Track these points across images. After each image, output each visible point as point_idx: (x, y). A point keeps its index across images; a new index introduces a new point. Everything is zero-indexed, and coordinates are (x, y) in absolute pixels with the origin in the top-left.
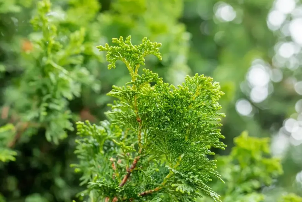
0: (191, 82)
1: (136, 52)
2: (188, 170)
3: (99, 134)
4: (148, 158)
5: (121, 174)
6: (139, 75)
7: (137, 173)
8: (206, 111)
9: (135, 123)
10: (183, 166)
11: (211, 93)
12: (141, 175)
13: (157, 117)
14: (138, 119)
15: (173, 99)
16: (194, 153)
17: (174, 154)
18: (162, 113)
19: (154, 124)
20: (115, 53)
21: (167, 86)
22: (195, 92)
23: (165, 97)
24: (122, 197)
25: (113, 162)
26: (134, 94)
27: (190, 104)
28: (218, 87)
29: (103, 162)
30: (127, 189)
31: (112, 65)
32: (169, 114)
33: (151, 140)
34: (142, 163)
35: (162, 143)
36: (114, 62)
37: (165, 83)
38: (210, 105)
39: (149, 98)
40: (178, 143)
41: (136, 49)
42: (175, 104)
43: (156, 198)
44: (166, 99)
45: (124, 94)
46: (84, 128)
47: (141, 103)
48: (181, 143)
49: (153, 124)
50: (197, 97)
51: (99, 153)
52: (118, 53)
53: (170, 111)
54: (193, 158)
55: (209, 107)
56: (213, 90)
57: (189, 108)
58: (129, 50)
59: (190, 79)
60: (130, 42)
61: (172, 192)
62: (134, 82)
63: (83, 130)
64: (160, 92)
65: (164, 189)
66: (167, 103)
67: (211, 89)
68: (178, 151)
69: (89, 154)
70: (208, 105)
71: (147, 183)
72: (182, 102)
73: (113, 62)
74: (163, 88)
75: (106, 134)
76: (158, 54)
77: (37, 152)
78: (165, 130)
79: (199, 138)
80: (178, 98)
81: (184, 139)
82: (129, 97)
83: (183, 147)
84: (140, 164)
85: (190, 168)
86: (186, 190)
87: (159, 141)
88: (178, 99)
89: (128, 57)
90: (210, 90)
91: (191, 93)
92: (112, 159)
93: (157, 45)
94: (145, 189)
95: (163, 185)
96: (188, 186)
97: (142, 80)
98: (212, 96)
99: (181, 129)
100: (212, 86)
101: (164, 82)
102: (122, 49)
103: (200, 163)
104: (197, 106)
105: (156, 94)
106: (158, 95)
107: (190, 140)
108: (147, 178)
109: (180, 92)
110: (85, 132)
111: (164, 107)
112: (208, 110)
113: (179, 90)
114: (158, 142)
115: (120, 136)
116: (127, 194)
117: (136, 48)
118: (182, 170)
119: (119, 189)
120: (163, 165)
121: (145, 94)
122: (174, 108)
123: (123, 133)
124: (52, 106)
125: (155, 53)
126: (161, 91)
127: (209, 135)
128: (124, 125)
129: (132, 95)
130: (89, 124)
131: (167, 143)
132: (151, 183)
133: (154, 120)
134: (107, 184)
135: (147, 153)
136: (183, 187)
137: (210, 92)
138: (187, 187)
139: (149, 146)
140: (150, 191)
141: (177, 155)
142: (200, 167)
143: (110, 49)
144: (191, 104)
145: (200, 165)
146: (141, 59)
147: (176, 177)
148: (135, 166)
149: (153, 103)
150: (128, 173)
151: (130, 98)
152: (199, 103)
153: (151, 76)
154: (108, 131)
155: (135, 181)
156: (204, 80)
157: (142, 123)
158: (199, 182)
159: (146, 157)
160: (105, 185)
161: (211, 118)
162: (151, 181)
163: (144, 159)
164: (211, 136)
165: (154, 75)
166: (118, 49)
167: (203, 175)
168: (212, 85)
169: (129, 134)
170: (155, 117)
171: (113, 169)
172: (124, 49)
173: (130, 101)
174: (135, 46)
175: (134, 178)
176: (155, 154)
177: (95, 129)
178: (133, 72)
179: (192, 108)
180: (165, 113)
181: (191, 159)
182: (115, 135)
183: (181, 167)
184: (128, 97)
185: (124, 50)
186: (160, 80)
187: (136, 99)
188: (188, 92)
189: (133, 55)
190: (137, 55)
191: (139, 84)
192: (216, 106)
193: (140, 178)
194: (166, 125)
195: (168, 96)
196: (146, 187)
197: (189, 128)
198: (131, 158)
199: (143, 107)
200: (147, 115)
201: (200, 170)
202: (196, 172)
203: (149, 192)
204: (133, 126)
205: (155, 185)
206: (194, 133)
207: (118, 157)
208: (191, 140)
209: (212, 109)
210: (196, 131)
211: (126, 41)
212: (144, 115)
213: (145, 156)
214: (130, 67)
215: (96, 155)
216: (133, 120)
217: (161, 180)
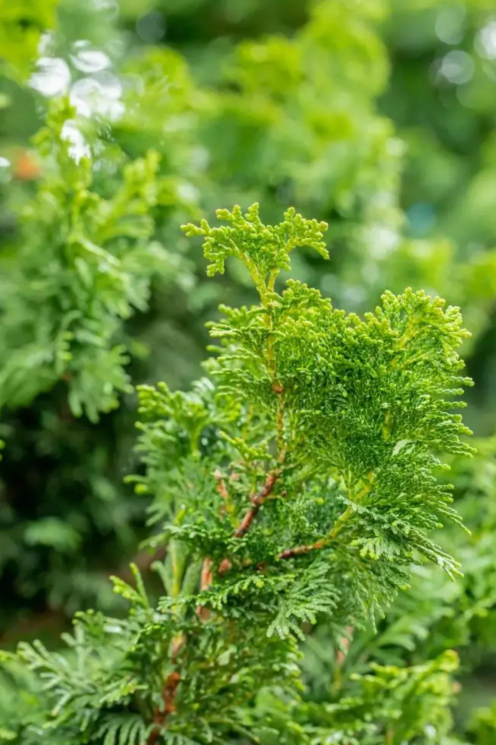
0: (396, 306)
1: (269, 241)
2: (389, 504)
3: (190, 414)
4: (300, 473)
5: (239, 508)
6: (277, 294)
7: (274, 506)
8: (429, 372)
9: (270, 396)
10: (379, 494)
11: (441, 333)
12: (284, 510)
13: (320, 385)
14: (277, 388)
15: (355, 348)
16: (403, 465)
17: (357, 468)
18: (330, 376)
19: (313, 399)
20: (223, 241)
21: (341, 316)
22: (404, 330)
23: (337, 342)
24: (241, 561)
25: (220, 480)
26: (267, 335)
27: (394, 356)
28: (456, 318)
29: (198, 477)
30: (253, 543)
31: (216, 267)
32: (345, 378)
33: (306, 432)
34: (286, 484)
35: (331, 443)
36: (221, 261)
37: (336, 310)
38: (439, 359)
39: (300, 342)
40: (366, 445)
41: (272, 234)
42: (359, 358)
43: (318, 564)
44: (338, 346)
45: (244, 335)
46: (155, 399)
47: (283, 353)
48: (373, 443)
49: (310, 398)
50: (409, 342)
51: (189, 457)
52: (231, 240)
53: (349, 372)
54: (400, 479)
55: (436, 363)
56: (447, 325)
57: (391, 366)
58: (255, 235)
59: (394, 299)
60: (257, 217)
61: (353, 552)
62: (266, 309)
63: (154, 403)
64: (326, 330)
65: (336, 544)
66: (341, 356)
67: (440, 323)
68: (367, 462)
69: (167, 456)
70: (434, 358)
71: (296, 530)
72: (376, 352)
73: (219, 260)
74: (333, 319)
75: (205, 413)
76: (322, 246)
77: (50, 420)
78: (337, 415)
79: (414, 433)
80: (366, 344)
81: (381, 434)
82: (255, 341)
83: (377, 453)
84: (281, 486)
85: (394, 499)
86: (384, 552)
87: (323, 439)
88: (366, 346)
89: (252, 252)
90: (438, 325)
91: (397, 333)
92: (218, 473)
93: (317, 227)
94: (292, 544)
95: (333, 535)
96: (389, 542)
97: (283, 304)
98: (441, 339)
99: (374, 413)
100: (443, 317)
101: (334, 308)
102: (239, 233)
103: (416, 489)
104: (408, 361)
105: (316, 335)
106: (319, 336)
107: (393, 438)
108: (297, 519)
109: (371, 331)
110: (157, 407)
111: (334, 364)
112: (434, 371)
113: (367, 327)
114: (322, 441)
115: (238, 419)
116: (252, 553)
117: (271, 231)
118: (375, 504)
119: (235, 543)
120: (335, 487)
121: (292, 334)
122: (356, 368)
123: (243, 412)
124: (82, 336)
125: (315, 242)
126: (327, 326)
127: (437, 427)
128: (244, 398)
129: (262, 336)
130: (167, 389)
131: (340, 444)
132: (306, 532)
133: (311, 390)
134: (207, 532)
135: (298, 462)
136: (377, 544)
137: (438, 331)
138: (385, 545)
139: (301, 445)
140: (303, 547)
141: (364, 471)
142: (418, 496)
143: (211, 231)
144: (396, 357)
145: (416, 494)
146: (281, 257)
147: (362, 522)
148: (270, 489)
149: (310, 353)
150: (254, 505)
151: (258, 342)
152: (414, 355)
153: (303, 296)
154: (210, 406)
155: (271, 524)
156: (425, 304)
157: (286, 395)
158: (413, 534)
159: (295, 471)
160: (203, 535)
161: (440, 389)
162: (305, 527)
163: (291, 475)
164: (441, 429)
165: (311, 292)
166: (229, 232)
167: (423, 515)
168: (443, 315)
169: (258, 414)
170: (315, 383)
171: (221, 495)
172: (244, 233)
173: (259, 349)
174: (268, 226)
175: (268, 517)
176: (315, 464)
177: (179, 399)
178: (264, 284)
179: (398, 365)
180: (338, 376)
181: (396, 480)
182: (226, 416)
183: (373, 496)
184: (253, 340)
185: (242, 236)
186: (325, 304)
187: (270, 346)
188: (390, 329)
189: (263, 248)
190: (273, 247)
191: (277, 313)
192: (452, 362)
193: (282, 517)
194: (338, 403)
195: (344, 340)
196: (294, 539)
197: (392, 412)
198: (261, 472)
199: (286, 362)
200: (295, 379)
201: (416, 504)
202: (406, 509)
203: (301, 551)
204: (265, 401)
205: (314, 535)
206: (402, 422)
207: (233, 468)
208: (395, 437)
209: (442, 368)
210: (407, 417)
211: (247, 215)
212: (290, 379)
213: (292, 469)
214: (258, 274)
215: (183, 460)
216: (265, 388)
217: (328, 520)
